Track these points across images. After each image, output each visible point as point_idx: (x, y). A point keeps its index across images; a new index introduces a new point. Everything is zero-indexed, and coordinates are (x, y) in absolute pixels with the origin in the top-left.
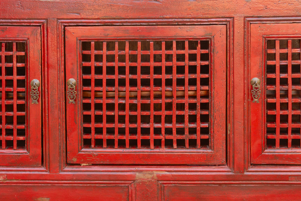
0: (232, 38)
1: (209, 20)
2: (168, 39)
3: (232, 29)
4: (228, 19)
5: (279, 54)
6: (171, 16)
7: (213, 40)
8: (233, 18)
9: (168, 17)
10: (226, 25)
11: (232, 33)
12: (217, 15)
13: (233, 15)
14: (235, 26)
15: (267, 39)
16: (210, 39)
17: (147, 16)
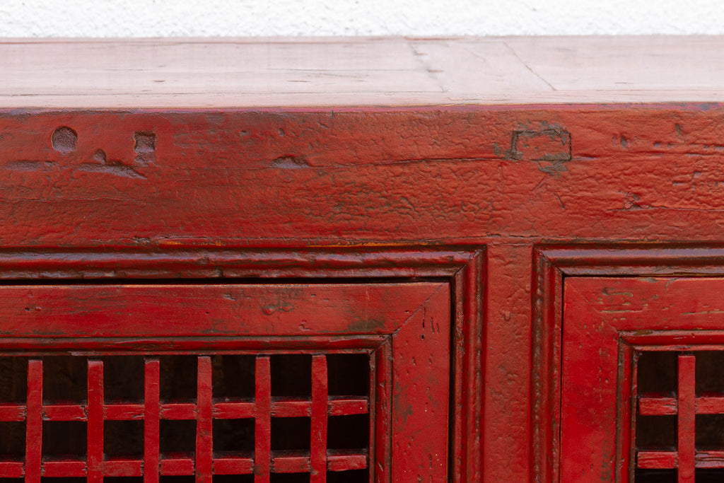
0: (475, 342)
1: (372, 257)
2: (176, 349)
3: (476, 302)
4: (459, 256)
5: (693, 418)
6: (189, 237)
7: (387, 355)
8: (483, 247)
9: (174, 240)
10: (451, 280)
11: (475, 320)
12: (409, 238)
13: (481, 236)
14: (491, 286)
15: (638, 348)
16: (375, 346)
17: (76, 238)
